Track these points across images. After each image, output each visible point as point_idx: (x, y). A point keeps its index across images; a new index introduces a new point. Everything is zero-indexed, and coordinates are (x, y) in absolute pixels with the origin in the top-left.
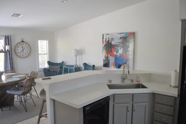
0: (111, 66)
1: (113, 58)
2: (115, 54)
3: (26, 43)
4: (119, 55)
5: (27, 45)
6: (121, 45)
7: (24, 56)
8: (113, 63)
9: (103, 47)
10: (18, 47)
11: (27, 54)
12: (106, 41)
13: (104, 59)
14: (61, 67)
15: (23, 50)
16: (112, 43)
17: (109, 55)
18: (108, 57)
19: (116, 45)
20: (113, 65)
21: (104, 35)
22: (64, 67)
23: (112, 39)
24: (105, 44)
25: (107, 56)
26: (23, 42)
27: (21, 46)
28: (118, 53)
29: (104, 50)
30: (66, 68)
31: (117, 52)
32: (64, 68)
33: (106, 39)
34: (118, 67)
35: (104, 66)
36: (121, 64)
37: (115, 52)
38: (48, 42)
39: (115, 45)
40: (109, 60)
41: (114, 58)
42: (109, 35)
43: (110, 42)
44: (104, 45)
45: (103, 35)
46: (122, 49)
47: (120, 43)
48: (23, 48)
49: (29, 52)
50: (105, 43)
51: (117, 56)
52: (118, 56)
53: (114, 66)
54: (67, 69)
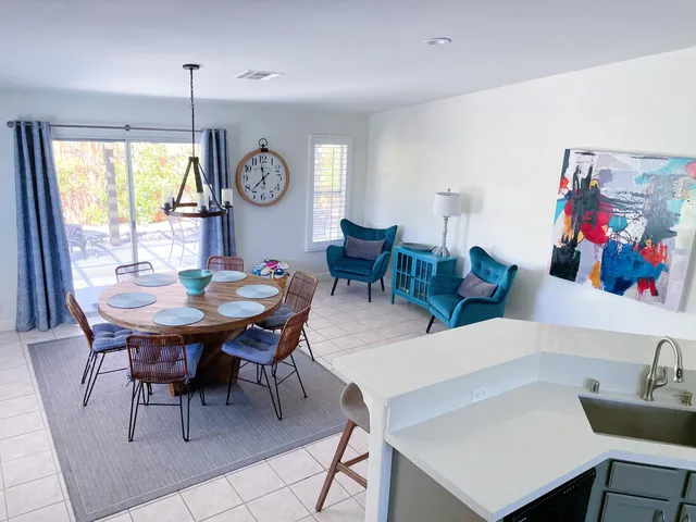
0: (583, 280)
1: (597, 251)
2: (608, 234)
3: (275, 154)
4: (624, 241)
5: (276, 161)
6: (641, 206)
7: (267, 201)
8: (595, 268)
9: (559, 201)
10: (247, 169)
11: (277, 194)
12: (575, 178)
13: (559, 246)
14: (387, 247)
15: (263, 178)
16: (603, 191)
17: (581, 235)
18: (574, 243)
19: (619, 201)
20: (592, 276)
21: (572, 153)
22: (397, 248)
23: (606, 175)
24: (571, 189)
25: (571, 236)
26: (264, 150)
27: (259, 165)
28: (622, 233)
29: (563, 212)
30: (405, 256)
31: (617, 231)
32: (400, 254)
33: (578, 171)
34: (612, 286)
35: (552, 273)
36: (626, 278)
37: (611, 230)
38: (345, 150)
39: (612, 200)
40: (579, 253)
41: (601, 250)
42: (595, 158)
43: (592, 183)
44: (566, 192)
45: (568, 152)
46: (644, 220)
47: (637, 195)
48: (265, 173)
49: (282, 187)
50: (570, 186)
51: (616, 244)
52: (620, 247)
53: (598, 280)
54: (410, 258)
